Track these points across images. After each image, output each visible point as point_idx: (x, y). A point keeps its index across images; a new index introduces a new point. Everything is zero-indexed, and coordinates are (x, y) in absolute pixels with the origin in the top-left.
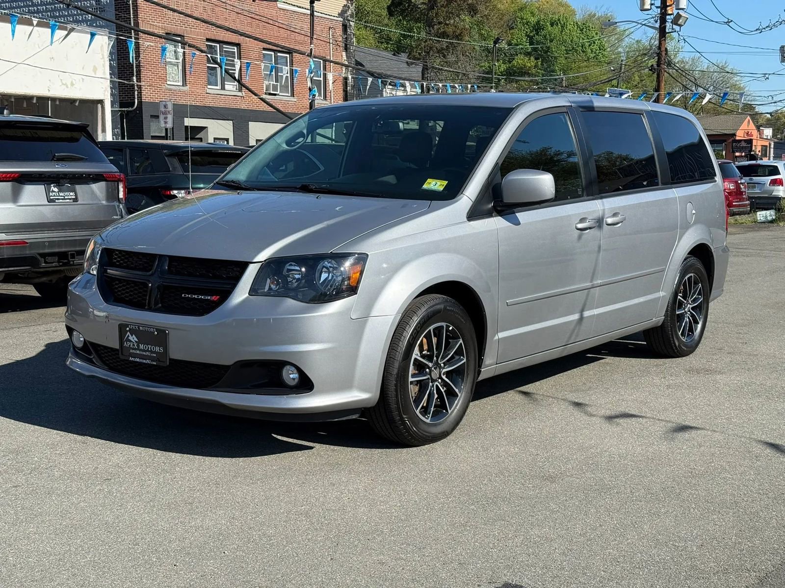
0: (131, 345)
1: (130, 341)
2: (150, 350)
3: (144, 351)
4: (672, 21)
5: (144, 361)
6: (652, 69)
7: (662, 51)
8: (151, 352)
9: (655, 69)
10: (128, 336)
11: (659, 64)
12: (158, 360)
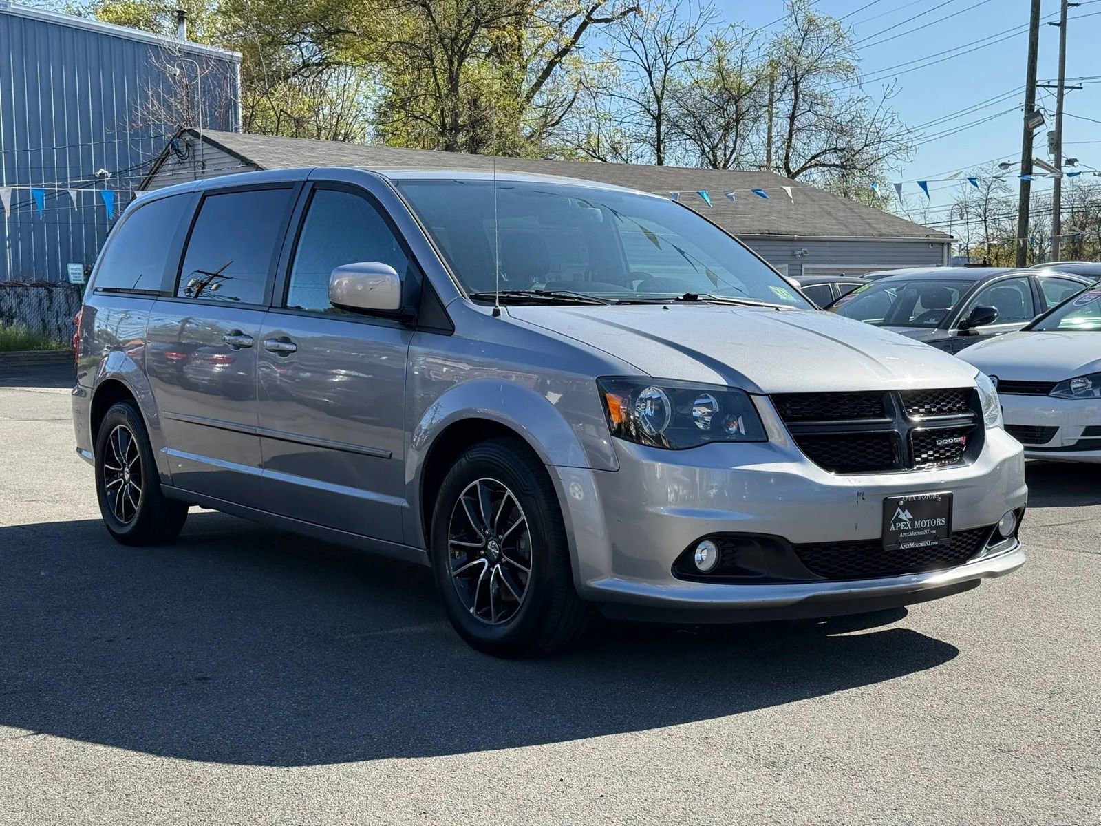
0: (903, 526)
1: (902, 521)
2: (928, 526)
5: (921, 544)
8: (931, 528)
10: (898, 514)
12: (935, 537)
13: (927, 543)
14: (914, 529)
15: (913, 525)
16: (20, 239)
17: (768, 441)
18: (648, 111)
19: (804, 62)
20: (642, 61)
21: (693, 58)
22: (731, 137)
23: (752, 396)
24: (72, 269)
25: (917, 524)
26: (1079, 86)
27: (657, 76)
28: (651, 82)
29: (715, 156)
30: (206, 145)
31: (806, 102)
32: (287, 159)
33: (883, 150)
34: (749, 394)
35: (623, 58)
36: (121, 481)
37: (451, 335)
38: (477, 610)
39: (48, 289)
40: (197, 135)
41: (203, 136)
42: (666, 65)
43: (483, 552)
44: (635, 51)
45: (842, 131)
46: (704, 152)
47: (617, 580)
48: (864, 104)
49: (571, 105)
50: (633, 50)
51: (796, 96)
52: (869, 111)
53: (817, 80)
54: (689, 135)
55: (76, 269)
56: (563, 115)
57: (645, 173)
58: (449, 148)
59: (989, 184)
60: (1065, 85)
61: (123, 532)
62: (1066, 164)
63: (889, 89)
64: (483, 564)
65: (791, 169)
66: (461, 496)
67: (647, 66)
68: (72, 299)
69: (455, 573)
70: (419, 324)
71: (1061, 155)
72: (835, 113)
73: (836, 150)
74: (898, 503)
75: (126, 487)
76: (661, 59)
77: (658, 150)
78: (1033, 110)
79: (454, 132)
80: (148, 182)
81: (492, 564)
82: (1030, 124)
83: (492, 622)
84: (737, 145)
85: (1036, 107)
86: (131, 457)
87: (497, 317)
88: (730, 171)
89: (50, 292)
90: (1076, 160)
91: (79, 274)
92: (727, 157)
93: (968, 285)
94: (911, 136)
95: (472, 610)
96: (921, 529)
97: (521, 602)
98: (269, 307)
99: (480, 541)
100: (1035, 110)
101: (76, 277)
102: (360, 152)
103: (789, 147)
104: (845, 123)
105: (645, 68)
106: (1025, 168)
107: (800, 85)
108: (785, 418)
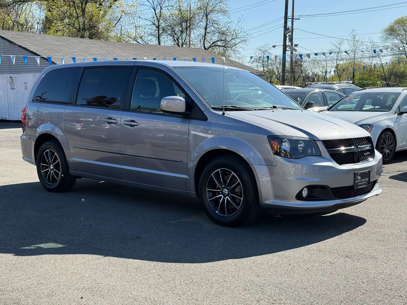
0: (359, 181)
1: (359, 179)
8: (365, 181)
10: (358, 177)
12: (366, 184)
13: (364, 186)
14: (361, 182)
15: (361, 181)
17: (321, 155)
18: (155, 24)
19: (210, 8)
20: (152, 5)
21: (171, 5)
22: (184, 35)
23: (316, 141)
25: (362, 180)
26: (298, 18)
27: (158, 11)
28: (156, 14)
29: (178, 42)
31: (210, 22)
32: (26, 41)
33: (238, 41)
34: (315, 141)
35: (144, 4)
36: (49, 170)
37: (206, 121)
38: (219, 212)
42: (161, 8)
43: (221, 193)
44: (149, 2)
45: (223, 34)
46: (174, 40)
47: (277, 201)
48: (231, 24)
49: (119, 20)
50: (149, 1)
51: (207, 20)
52: (233, 26)
53: (215, 15)
54: (169, 34)
56: (116, 24)
57: (158, 48)
58: (82, 37)
59: (264, 52)
60: (294, 18)
61: (51, 188)
62: (294, 46)
63: (240, 19)
64: (221, 197)
65: (206, 47)
66: (212, 174)
67: (154, 8)
69: (209, 200)
70: (192, 117)
71: (293, 43)
72: (221, 27)
73: (221, 40)
74: (358, 174)
75: (52, 171)
76: (159, 6)
77: (159, 39)
78: (287, 27)
79: (84, 30)
81: (225, 196)
82: (286, 32)
83: (226, 216)
84: (187, 37)
85: (288, 26)
86: (54, 161)
87: (224, 115)
88: (184, 47)
90: (298, 45)
92: (183, 42)
93: (304, 95)
94: (247, 36)
95: (217, 212)
96: (363, 182)
97: (238, 209)
98: (123, 110)
99: (220, 189)
100: (287, 28)
102: (52, 38)
103: (205, 39)
104: (224, 31)
105: (153, 8)
106: (284, 48)
107: (208, 16)
108: (327, 147)
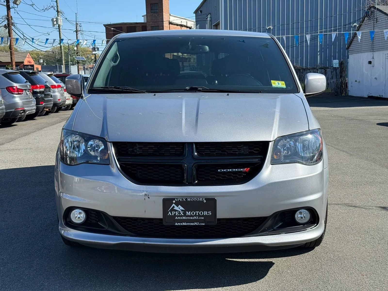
0: (177, 213)
1: (177, 211)
2: (197, 214)
3: (191, 216)
4: (13, 2)
5: (192, 224)
6: (5, 26)
7: (9, 18)
8: (199, 216)
9: (7, 27)
10: (174, 207)
11: (8, 24)
16: (323, 52)
17: (109, 163)
24: (334, 62)
25: (188, 213)
30: (378, 12)
34: (106, 141)
39: (325, 70)
40: (375, 8)
41: (377, 8)
55: (336, 62)
68: (333, 73)
74: (172, 201)
80: (359, 28)
89: (326, 71)
91: (337, 63)
101: (336, 65)
